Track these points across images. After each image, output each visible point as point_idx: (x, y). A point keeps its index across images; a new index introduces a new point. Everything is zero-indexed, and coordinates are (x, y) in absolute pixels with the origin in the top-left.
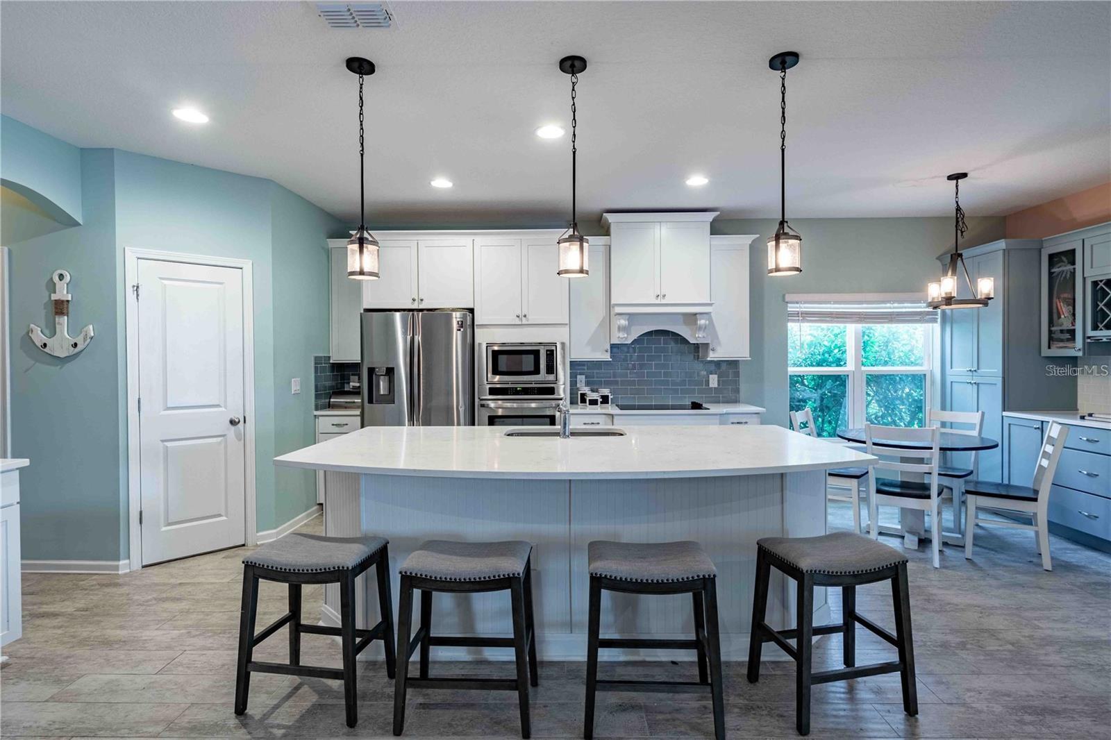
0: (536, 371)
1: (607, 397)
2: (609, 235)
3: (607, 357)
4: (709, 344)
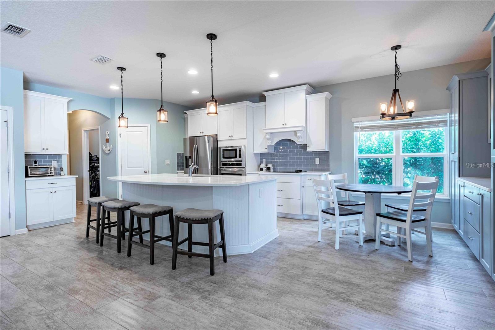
0: (236, 157)
1: (270, 167)
2: (265, 101)
3: (266, 151)
4: (306, 144)
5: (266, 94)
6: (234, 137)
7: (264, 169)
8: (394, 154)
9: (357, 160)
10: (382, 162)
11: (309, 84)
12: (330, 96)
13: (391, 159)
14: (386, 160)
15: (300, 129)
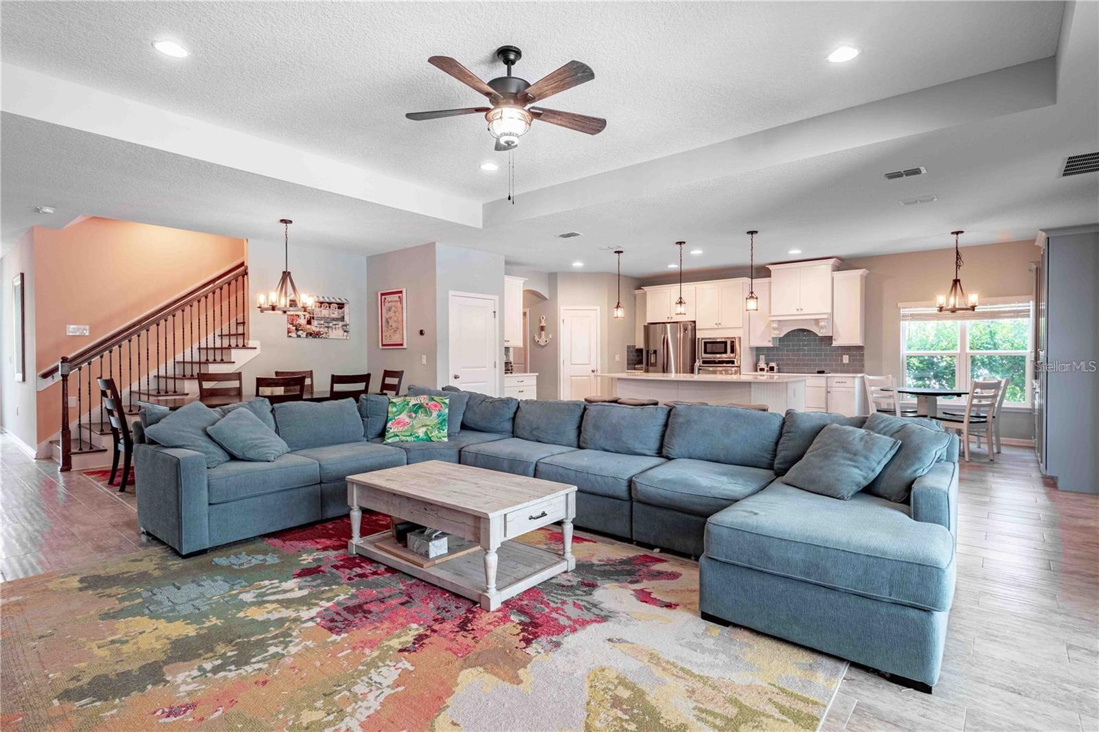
0: (725, 352)
1: (773, 367)
2: (770, 277)
3: (770, 345)
4: (832, 337)
5: (771, 267)
6: (723, 325)
7: (766, 369)
8: (958, 351)
9: (905, 359)
10: (942, 361)
11: (838, 258)
12: (867, 272)
13: (954, 357)
14: (949, 359)
15: (825, 316)
